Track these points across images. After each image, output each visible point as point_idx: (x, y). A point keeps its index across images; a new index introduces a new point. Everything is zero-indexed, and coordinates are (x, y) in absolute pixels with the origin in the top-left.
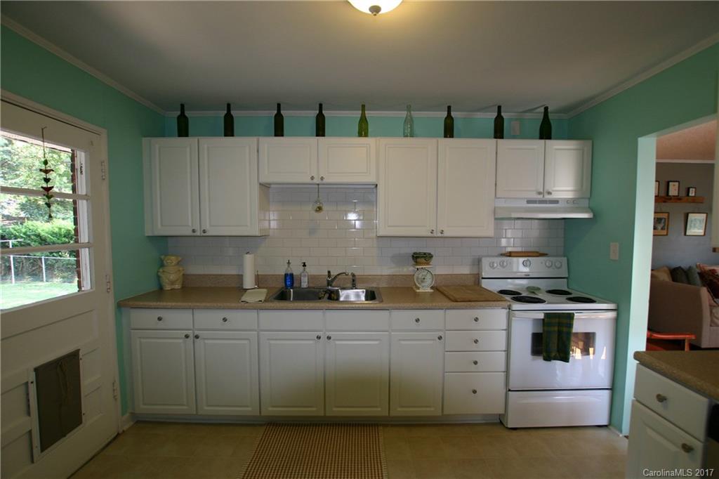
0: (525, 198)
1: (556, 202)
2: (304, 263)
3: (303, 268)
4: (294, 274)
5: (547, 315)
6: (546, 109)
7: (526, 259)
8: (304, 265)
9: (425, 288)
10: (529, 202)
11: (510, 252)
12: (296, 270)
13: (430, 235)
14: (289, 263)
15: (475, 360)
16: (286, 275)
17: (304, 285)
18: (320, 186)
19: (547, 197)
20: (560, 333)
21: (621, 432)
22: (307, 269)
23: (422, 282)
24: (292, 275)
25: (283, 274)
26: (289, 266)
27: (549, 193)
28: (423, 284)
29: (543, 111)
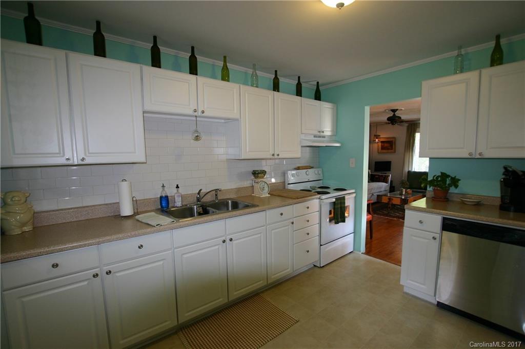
0: (312, 134)
1: (324, 137)
2: (177, 185)
3: (176, 189)
4: (169, 195)
5: (336, 199)
6: (318, 83)
7: (306, 170)
8: (177, 187)
9: (265, 194)
10: (315, 136)
11: (299, 167)
12: (170, 192)
13: (272, 157)
14: (163, 186)
15: (308, 232)
16: (161, 197)
17: (179, 204)
18: (198, 119)
19: (322, 134)
20: (341, 207)
21: (360, 251)
22: (180, 190)
23: (263, 190)
24: (167, 197)
25: (159, 196)
26: (163, 190)
27: (323, 132)
28: (264, 191)
29: (316, 84)
